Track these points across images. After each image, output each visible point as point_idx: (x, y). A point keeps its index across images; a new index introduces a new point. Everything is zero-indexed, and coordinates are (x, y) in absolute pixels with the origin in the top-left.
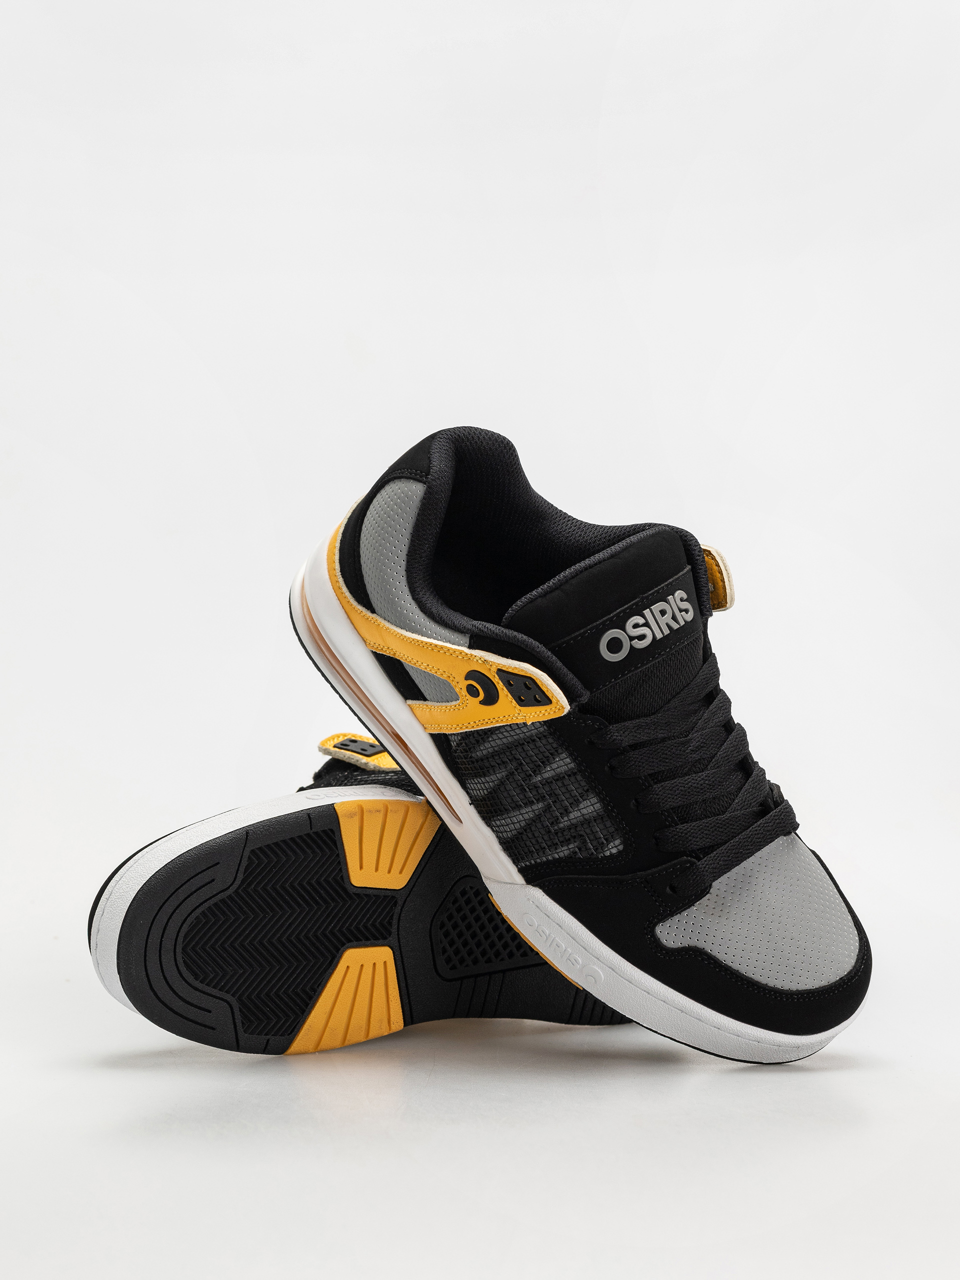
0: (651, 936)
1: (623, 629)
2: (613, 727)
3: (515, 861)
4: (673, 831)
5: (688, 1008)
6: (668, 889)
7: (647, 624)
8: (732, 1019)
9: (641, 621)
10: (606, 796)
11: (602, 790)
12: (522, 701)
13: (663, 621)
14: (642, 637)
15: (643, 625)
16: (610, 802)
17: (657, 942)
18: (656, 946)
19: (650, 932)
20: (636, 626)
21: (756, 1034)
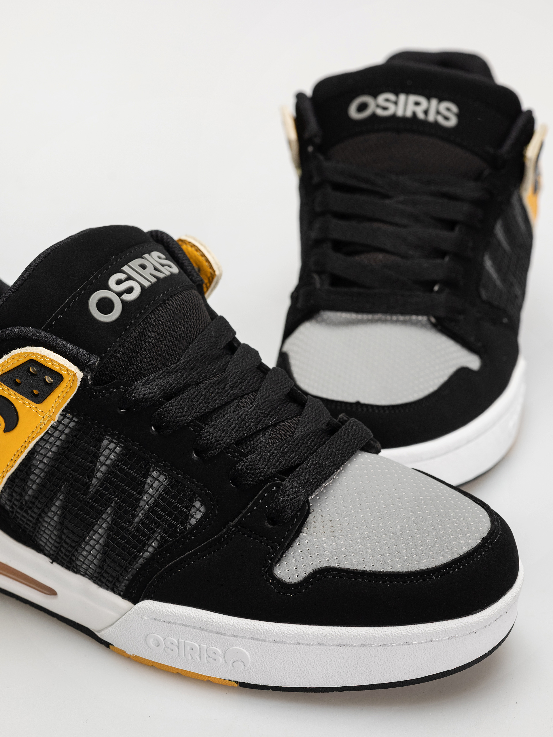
0: (273, 580)
1: (108, 288)
2: (138, 383)
3: (114, 589)
4: (245, 463)
5: (343, 636)
6: (267, 524)
7: (130, 278)
8: (392, 627)
9: (122, 276)
10: (165, 461)
11: (159, 457)
12: (35, 396)
13: (145, 273)
14: (130, 290)
15: (127, 280)
16: (172, 466)
17: (280, 583)
18: (282, 587)
19: (270, 576)
20: (119, 282)
21: (424, 631)
